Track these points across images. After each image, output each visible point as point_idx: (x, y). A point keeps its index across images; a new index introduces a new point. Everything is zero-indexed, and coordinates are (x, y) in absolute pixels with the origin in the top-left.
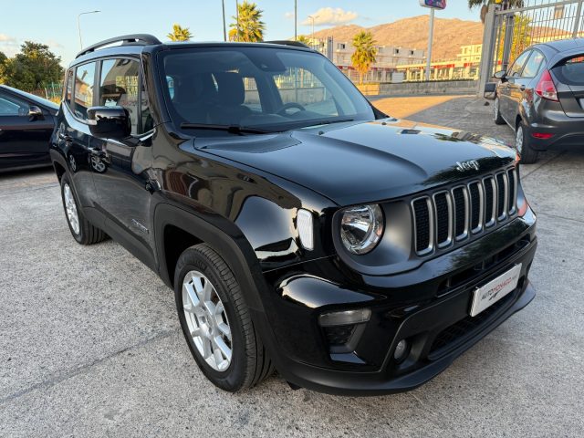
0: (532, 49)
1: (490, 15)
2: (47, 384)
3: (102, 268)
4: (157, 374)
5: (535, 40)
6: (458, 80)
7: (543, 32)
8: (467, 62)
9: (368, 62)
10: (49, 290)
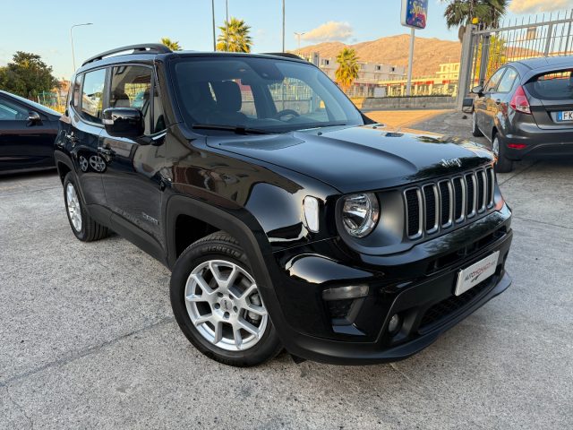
0: (507, 67)
1: (467, 35)
2: (60, 362)
3: (104, 262)
4: (164, 355)
5: (509, 59)
6: (437, 96)
7: (516, 53)
8: (446, 79)
9: (351, 77)
10: (55, 281)
